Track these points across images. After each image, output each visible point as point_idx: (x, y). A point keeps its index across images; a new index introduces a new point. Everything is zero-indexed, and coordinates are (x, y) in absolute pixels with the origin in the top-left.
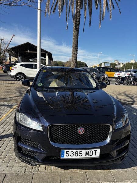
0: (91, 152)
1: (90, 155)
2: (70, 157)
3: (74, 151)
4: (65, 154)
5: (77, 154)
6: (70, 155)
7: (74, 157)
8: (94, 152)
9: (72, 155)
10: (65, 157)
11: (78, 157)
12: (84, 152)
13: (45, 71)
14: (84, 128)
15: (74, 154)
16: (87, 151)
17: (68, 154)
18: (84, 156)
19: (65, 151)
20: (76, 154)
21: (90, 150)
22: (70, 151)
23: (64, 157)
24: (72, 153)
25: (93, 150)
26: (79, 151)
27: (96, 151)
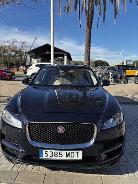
0: (72, 153)
1: (71, 157)
2: (49, 157)
3: (54, 151)
4: (44, 154)
5: (57, 154)
6: (49, 156)
7: (53, 158)
8: (76, 154)
9: (51, 155)
10: (44, 157)
11: (58, 158)
12: (64, 153)
13: (45, 69)
14: (64, 127)
15: (54, 154)
16: (68, 152)
17: (47, 154)
18: (64, 158)
19: (44, 151)
20: (55, 154)
21: (70, 151)
22: (49, 151)
23: (42, 157)
24: (51, 153)
25: (75, 151)
26: (58, 151)
27: (77, 152)
